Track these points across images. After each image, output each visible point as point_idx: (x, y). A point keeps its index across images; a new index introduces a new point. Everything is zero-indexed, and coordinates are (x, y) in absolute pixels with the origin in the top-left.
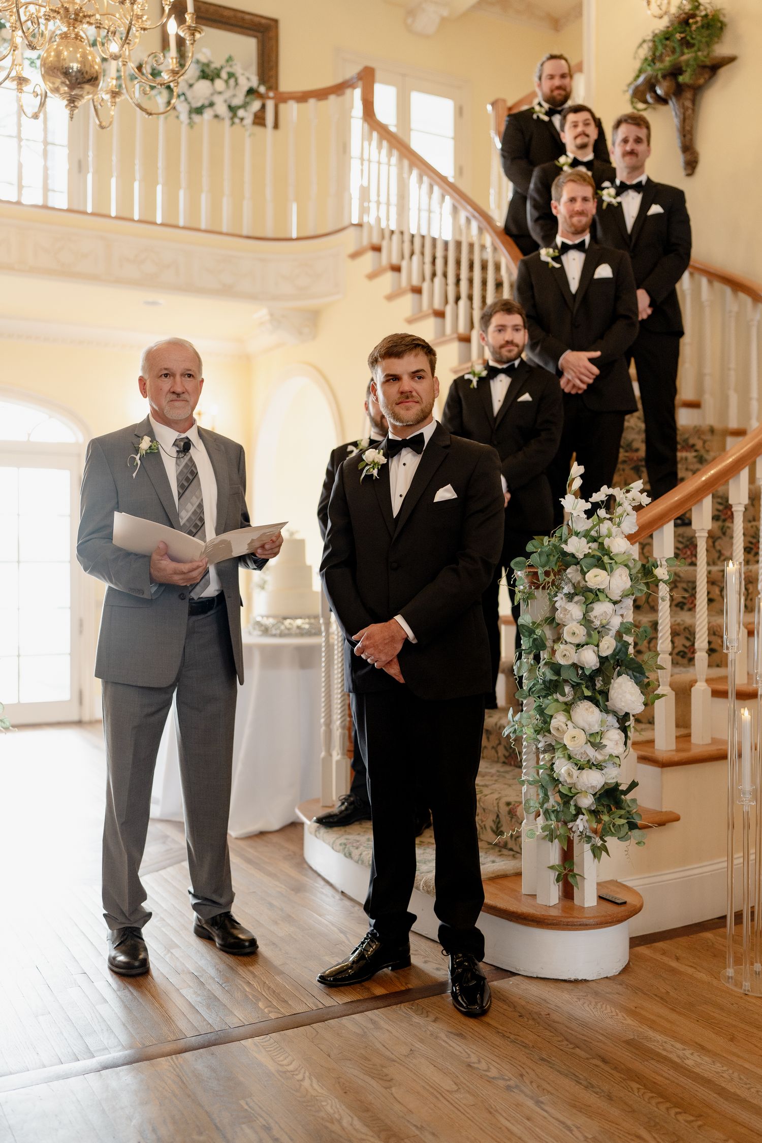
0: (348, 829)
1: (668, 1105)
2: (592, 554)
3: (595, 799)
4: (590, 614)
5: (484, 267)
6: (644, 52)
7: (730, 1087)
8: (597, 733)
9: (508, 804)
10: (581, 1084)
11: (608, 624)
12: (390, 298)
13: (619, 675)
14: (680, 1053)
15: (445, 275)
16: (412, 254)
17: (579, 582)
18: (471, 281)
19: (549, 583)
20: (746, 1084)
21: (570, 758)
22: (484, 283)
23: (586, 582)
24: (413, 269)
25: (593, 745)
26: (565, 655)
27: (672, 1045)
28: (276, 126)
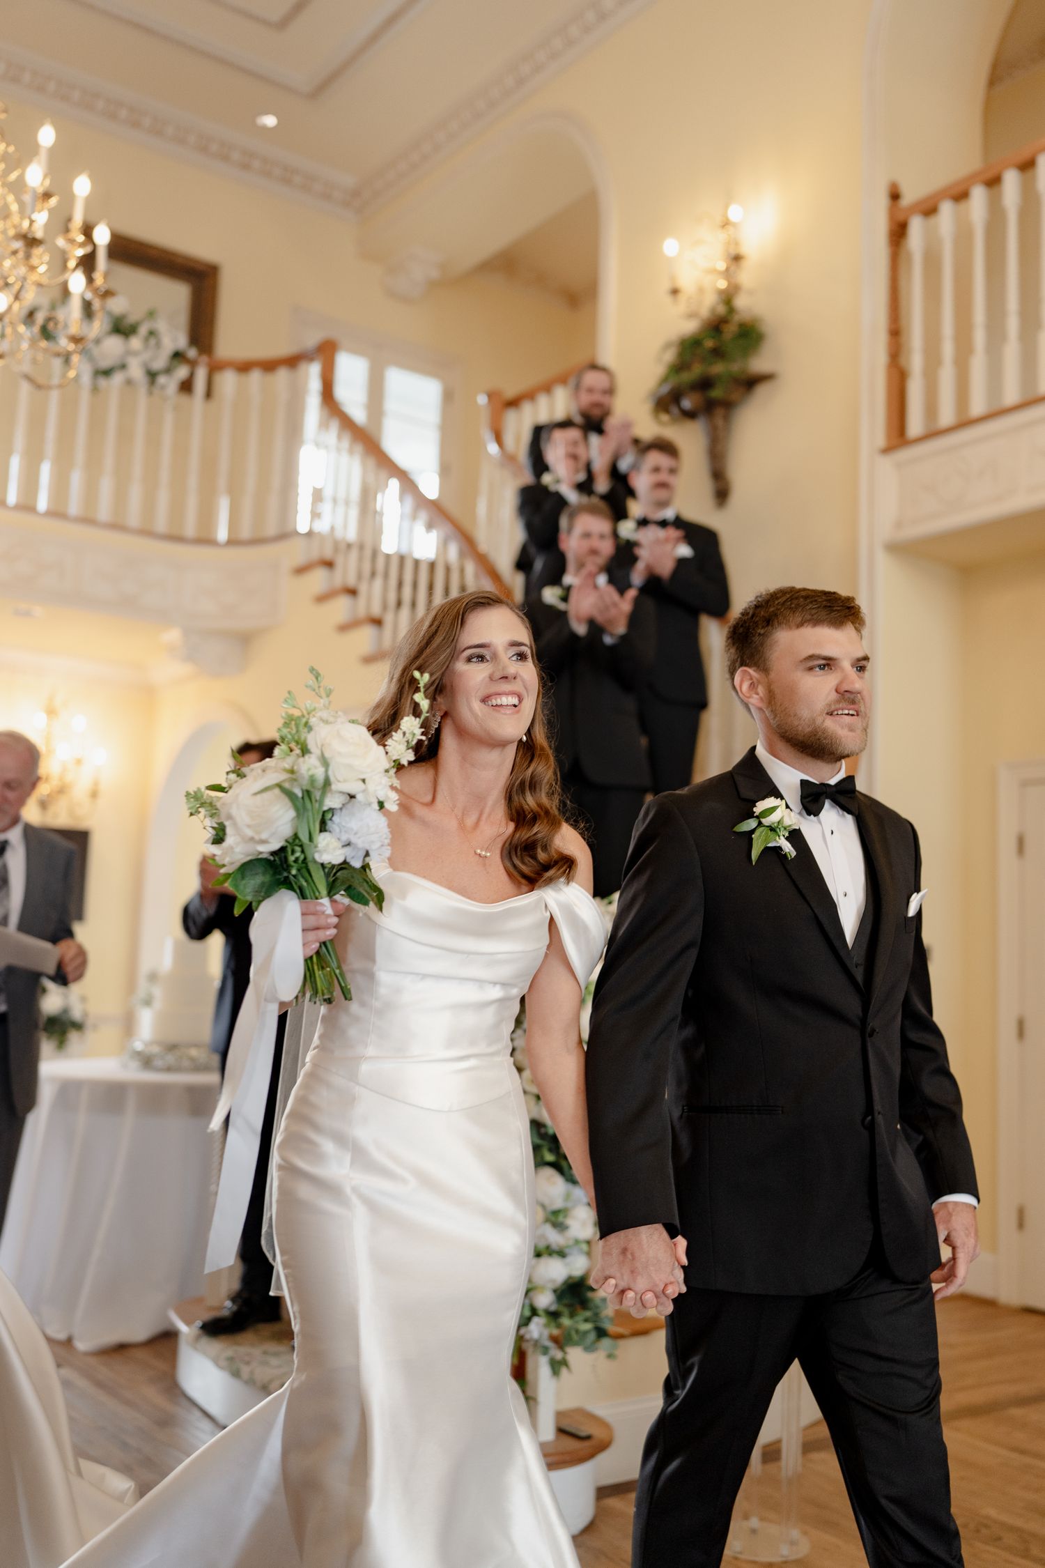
3: (555, 1297)
6: (670, 356)
8: (560, 1210)
12: (343, 629)
16: (373, 574)
24: (374, 596)
25: (554, 1225)
28: (209, 394)
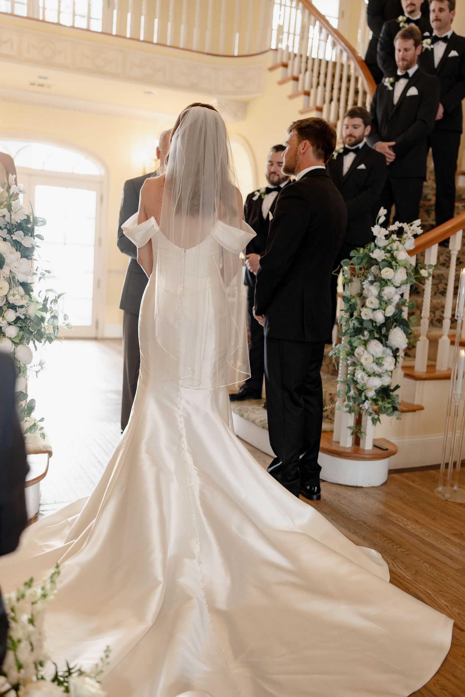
0: (243, 402)
1: (394, 544)
2: (386, 259)
3: (376, 393)
4: (382, 292)
5: (349, 80)
7: (428, 540)
8: (380, 358)
9: (331, 394)
10: (350, 531)
11: (392, 299)
12: (291, 97)
13: (395, 327)
14: (405, 523)
15: (325, 85)
16: (306, 70)
17: (377, 275)
18: (340, 89)
19: (361, 274)
20: (436, 539)
21: (364, 370)
22: (348, 90)
23: (381, 275)
24: (306, 80)
25: (377, 364)
26: (366, 314)
27: (402, 519)
